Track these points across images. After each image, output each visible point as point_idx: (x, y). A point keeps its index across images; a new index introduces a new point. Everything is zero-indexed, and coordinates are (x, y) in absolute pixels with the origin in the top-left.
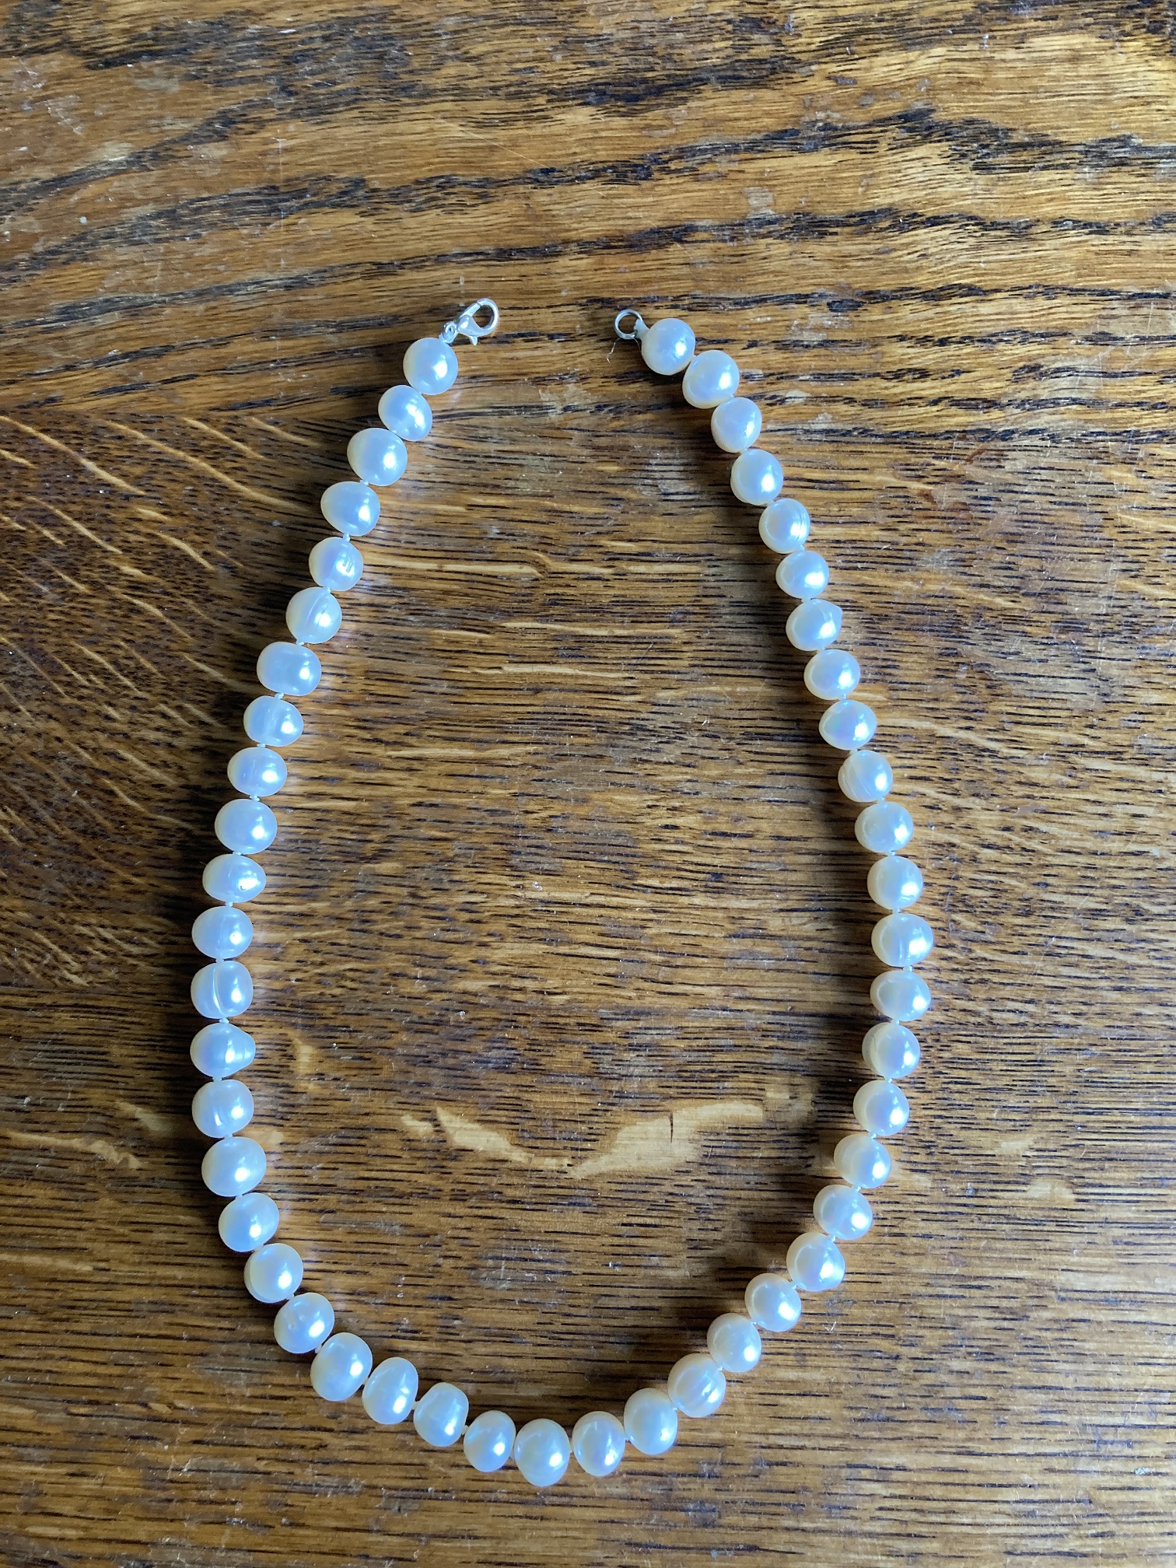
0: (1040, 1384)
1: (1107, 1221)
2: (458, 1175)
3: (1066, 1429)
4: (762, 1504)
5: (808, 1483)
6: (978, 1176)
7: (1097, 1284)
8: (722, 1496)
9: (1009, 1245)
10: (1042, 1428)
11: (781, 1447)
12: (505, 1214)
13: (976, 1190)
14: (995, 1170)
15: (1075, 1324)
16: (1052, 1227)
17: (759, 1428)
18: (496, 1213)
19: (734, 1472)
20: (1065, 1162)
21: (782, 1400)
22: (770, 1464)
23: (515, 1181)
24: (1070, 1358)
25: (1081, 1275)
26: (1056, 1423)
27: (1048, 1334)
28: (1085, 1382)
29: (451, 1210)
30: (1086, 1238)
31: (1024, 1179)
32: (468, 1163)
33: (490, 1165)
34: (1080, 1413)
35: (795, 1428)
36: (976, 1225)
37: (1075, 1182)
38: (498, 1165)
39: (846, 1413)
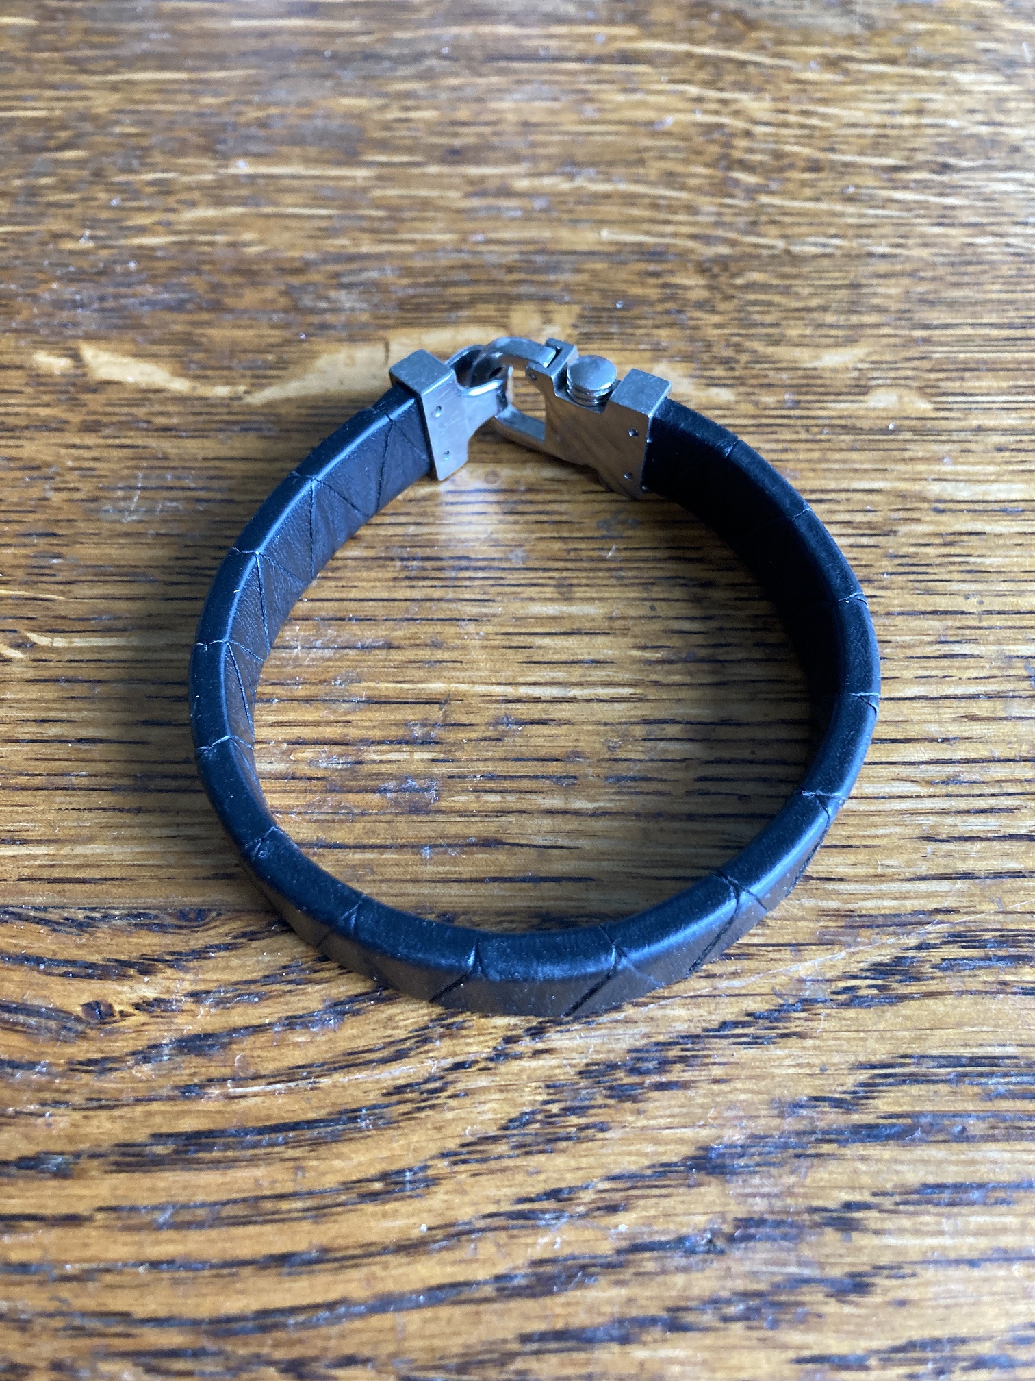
0: (929, 609)
1: (979, 429)
2: (93, 406)
3: (982, 663)
4: (506, 778)
5: (582, 745)
6: (796, 388)
7: (985, 493)
8: (444, 769)
9: (854, 456)
10: (945, 662)
11: (537, 700)
12: (152, 443)
13: (799, 402)
14: (819, 382)
15: (965, 538)
16: (908, 436)
17: (505, 675)
18: (139, 442)
19: (464, 735)
20: (910, 373)
21: (539, 641)
22: (520, 723)
23: (171, 409)
24: (968, 577)
25: (962, 485)
26: (964, 656)
27: (929, 550)
28: (997, 604)
29: (77, 441)
30: (956, 447)
31: (861, 389)
32: (112, 393)
33: (140, 396)
34: (999, 642)
35: (559, 674)
36: (803, 436)
37: (927, 390)
38: (151, 395)
39: (637, 653)
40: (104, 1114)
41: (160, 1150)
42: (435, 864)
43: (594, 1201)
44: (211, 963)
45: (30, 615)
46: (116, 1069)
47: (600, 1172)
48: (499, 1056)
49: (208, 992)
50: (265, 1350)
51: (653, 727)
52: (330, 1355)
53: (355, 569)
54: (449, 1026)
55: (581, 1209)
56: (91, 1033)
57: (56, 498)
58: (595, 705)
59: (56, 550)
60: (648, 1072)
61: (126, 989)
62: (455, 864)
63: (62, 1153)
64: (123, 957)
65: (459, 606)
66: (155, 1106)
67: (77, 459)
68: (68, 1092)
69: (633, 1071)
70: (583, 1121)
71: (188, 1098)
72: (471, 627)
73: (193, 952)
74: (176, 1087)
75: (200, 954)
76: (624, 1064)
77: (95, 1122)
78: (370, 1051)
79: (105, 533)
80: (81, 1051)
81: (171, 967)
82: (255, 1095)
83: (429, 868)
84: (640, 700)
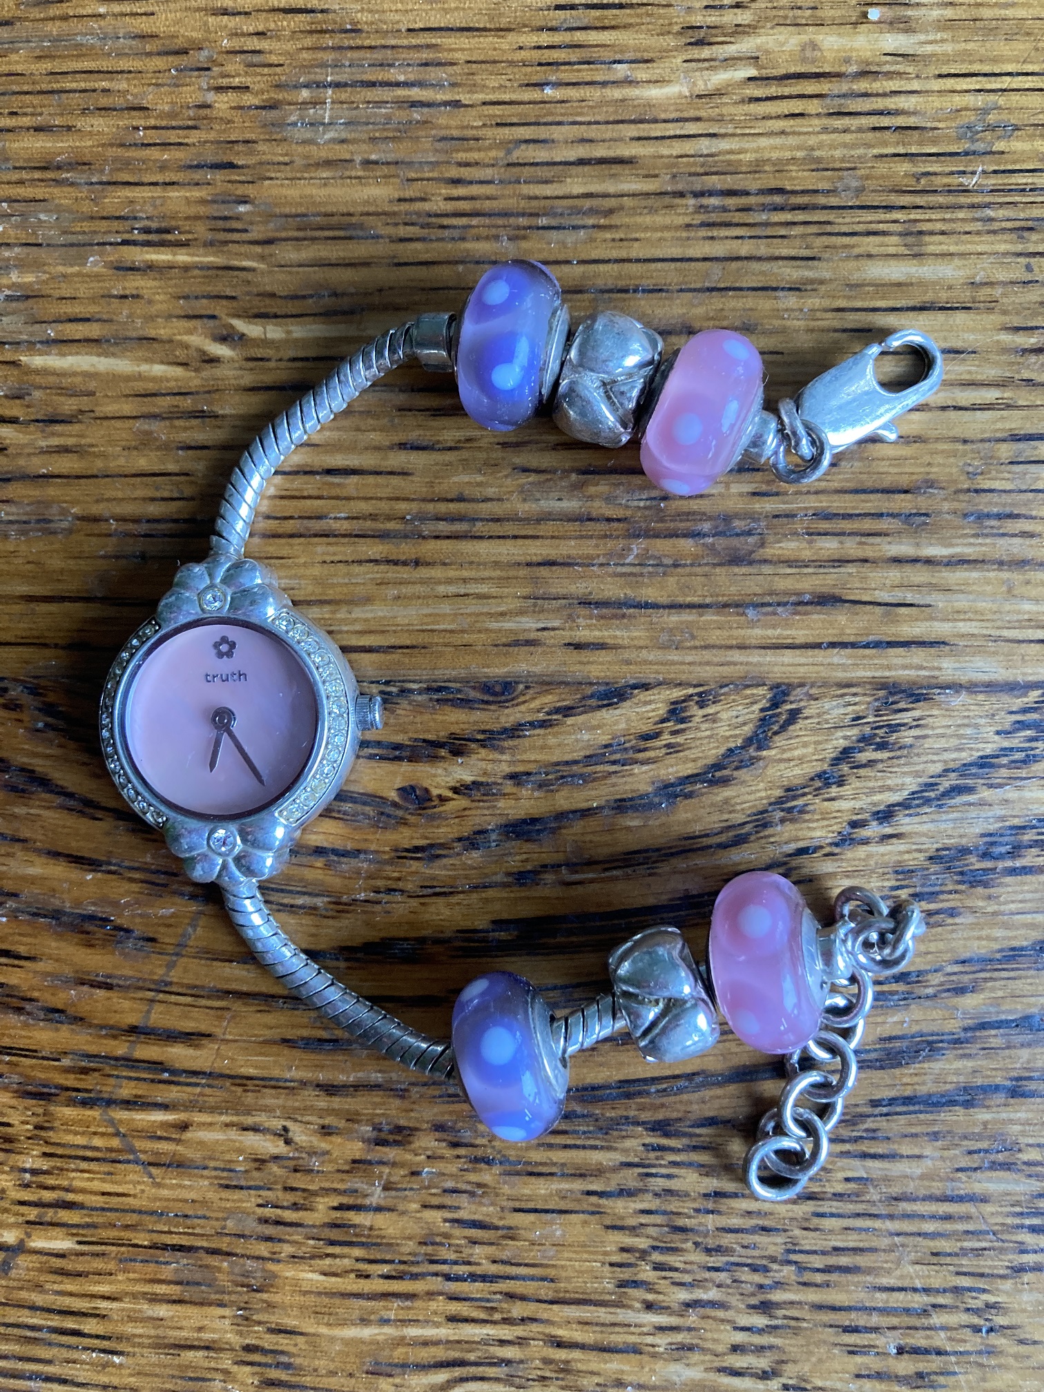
40: (441, 901)
41: (503, 935)
42: (765, 626)
43: (941, 984)
44: (526, 742)
45: (229, 292)
46: (445, 856)
47: (947, 956)
48: (845, 840)
49: (528, 774)
50: (632, 1113)
51: (1021, 445)
52: (693, 1117)
53: (634, 211)
54: (790, 810)
55: (930, 991)
56: (412, 819)
57: (222, 103)
58: (953, 414)
59: (241, 190)
60: (1001, 857)
61: (440, 771)
62: (787, 626)
63: (406, 939)
64: (430, 737)
65: (775, 267)
66: (491, 893)
67: (234, 34)
68: (399, 879)
69: (985, 855)
70: (932, 906)
71: (522, 885)
72: (791, 301)
73: (505, 731)
74: (509, 874)
75: (514, 732)
76: (977, 848)
77: (432, 909)
78: (707, 835)
79: (299, 162)
80: (406, 837)
81: (484, 747)
82: (592, 881)
83: (758, 632)
84: (1009, 407)
